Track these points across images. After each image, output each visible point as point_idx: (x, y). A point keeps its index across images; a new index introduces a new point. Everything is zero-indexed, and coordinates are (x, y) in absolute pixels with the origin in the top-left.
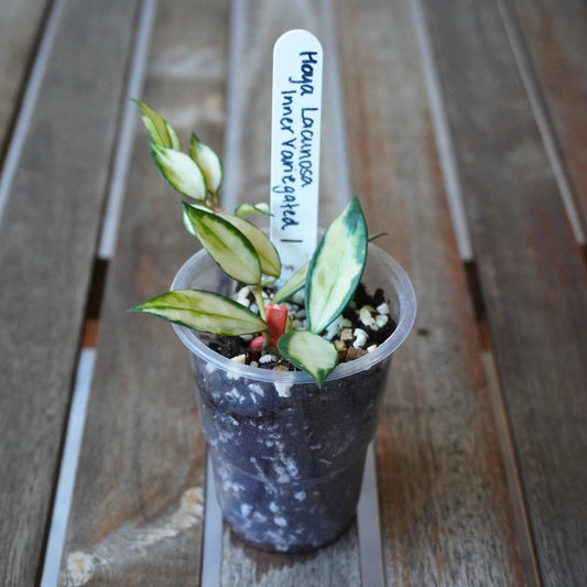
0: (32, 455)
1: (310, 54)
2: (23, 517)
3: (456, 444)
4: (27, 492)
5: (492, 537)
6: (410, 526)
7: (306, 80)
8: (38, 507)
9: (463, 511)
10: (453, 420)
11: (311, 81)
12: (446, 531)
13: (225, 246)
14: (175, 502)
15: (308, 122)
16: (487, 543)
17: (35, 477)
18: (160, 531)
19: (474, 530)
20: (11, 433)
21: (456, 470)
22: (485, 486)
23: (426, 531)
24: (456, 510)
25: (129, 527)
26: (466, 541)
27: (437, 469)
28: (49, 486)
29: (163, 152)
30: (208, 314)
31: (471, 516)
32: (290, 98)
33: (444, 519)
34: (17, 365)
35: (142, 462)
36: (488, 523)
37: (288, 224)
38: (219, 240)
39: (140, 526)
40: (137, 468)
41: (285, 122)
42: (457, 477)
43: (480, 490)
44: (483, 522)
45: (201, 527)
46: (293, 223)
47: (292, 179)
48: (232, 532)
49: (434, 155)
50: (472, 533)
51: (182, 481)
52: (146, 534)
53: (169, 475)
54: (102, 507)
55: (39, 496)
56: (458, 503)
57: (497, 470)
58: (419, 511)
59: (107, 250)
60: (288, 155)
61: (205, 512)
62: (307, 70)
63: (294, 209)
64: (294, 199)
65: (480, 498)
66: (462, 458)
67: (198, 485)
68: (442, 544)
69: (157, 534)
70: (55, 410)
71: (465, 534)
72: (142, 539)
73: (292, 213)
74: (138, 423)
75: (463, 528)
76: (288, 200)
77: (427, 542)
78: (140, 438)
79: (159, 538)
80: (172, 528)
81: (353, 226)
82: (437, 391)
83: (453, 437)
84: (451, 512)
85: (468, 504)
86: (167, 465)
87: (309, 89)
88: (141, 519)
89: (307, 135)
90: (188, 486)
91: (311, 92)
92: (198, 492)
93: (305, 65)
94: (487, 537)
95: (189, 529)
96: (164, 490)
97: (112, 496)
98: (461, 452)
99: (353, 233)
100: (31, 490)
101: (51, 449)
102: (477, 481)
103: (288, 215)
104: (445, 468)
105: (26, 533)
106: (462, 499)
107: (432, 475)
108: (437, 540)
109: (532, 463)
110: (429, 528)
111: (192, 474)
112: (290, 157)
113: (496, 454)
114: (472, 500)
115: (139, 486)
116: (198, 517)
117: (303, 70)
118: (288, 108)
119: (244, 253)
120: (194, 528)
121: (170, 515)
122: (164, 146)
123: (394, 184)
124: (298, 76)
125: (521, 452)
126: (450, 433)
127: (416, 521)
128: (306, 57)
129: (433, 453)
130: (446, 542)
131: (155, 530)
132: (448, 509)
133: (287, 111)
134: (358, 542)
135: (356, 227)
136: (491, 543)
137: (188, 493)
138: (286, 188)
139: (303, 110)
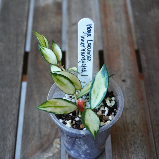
0: (9, 128)
1: (90, 25)
2: (8, 150)
3: (134, 121)
4: (8, 141)
5: (145, 154)
6: (120, 151)
7: (89, 33)
8: (12, 147)
9: (136, 145)
10: (133, 112)
11: (90, 33)
12: (131, 152)
13: (64, 84)
14: (51, 144)
15: (89, 44)
16: (143, 156)
17: (10, 136)
18: (48, 154)
19: (139, 152)
20: (2, 120)
21: (134, 131)
22: (142, 136)
23: (125, 153)
24: (134, 145)
25: (38, 153)
26: (137, 156)
27: (128, 130)
28: (14, 138)
29: (43, 49)
30: (59, 107)
31: (138, 147)
32: (84, 38)
33: (131, 148)
34: (3, 96)
35: (41, 130)
36: (143, 149)
37: (83, 71)
38: (62, 82)
39: (42, 152)
40: (40, 132)
41: (82, 44)
42: (134, 133)
43: (141, 138)
44: (142, 149)
45: (59, 153)
46: (85, 71)
47: (84, 59)
48: (68, 154)
49: (126, 13)
50: (139, 153)
51: (53, 136)
52: (44, 155)
53: (49, 134)
54: (30, 146)
55: (12, 143)
56: (134, 142)
57: (146, 130)
58: (123, 146)
59: (28, 49)
60: (83, 53)
61: (60, 147)
62: (89, 30)
63: (85, 67)
64: (85, 65)
65: (141, 140)
66: (135, 127)
67: (58, 138)
68: (130, 157)
69: (47, 155)
70: (15, 112)
71: (137, 153)
72: (43, 157)
73: (85, 68)
74: (40, 116)
75: (136, 151)
76: (83, 65)
77: (126, 157)
78: (40, 121)
79: (47, 157)
80: (51, 153)
81: (104, 74)
82: (128, 102)
83: (133, 119)
84: (133, 146)
85: (138, 143)
86: (49, 131)
87: (90, 35)
88: (42, 150)
89: (89, 48)
90: (55, 138)
91: (90, 36)
92: (58, 140)
93: (88, 28)
94: (143, 155)
95: (56, 153)
96: (48, 140)
97: (33, 142)
98: (135, 124)
99: (104, 77)
100: (9, 140)
101: (14, 125)
102: (140, 134)
103: (83, 69)
104: (130, 131)
105: (8, 156)
106: (136, 141)
107: (127, 133)
108: (129, 156)
109: (156, 127)
110: (126, 152)
111: (56, 134)
112: (84, 54)
113: (146, 125)
114: (138, 141)
115: (41, 138)
116: (58, 149)
117: (88, 30)
118: (83, 41)
119: (70, 85)
120: (57, 153)
121: (50, 148)
122: (44, 47)
123: (114, 24)
124: (86, 31)
125: (153, 124)
126: (132, 117)
127: (122, 149)
128: (89, 26)
129: (127, 125)
130: (131, 156)
131: (46, 154)
132: (131, 144)
133: (82, 41)
134: (105, 157)
135: (105, 75)
136: (144, 156)
137: (55, 140)
138: (82, 62)
139: (88, 41)
